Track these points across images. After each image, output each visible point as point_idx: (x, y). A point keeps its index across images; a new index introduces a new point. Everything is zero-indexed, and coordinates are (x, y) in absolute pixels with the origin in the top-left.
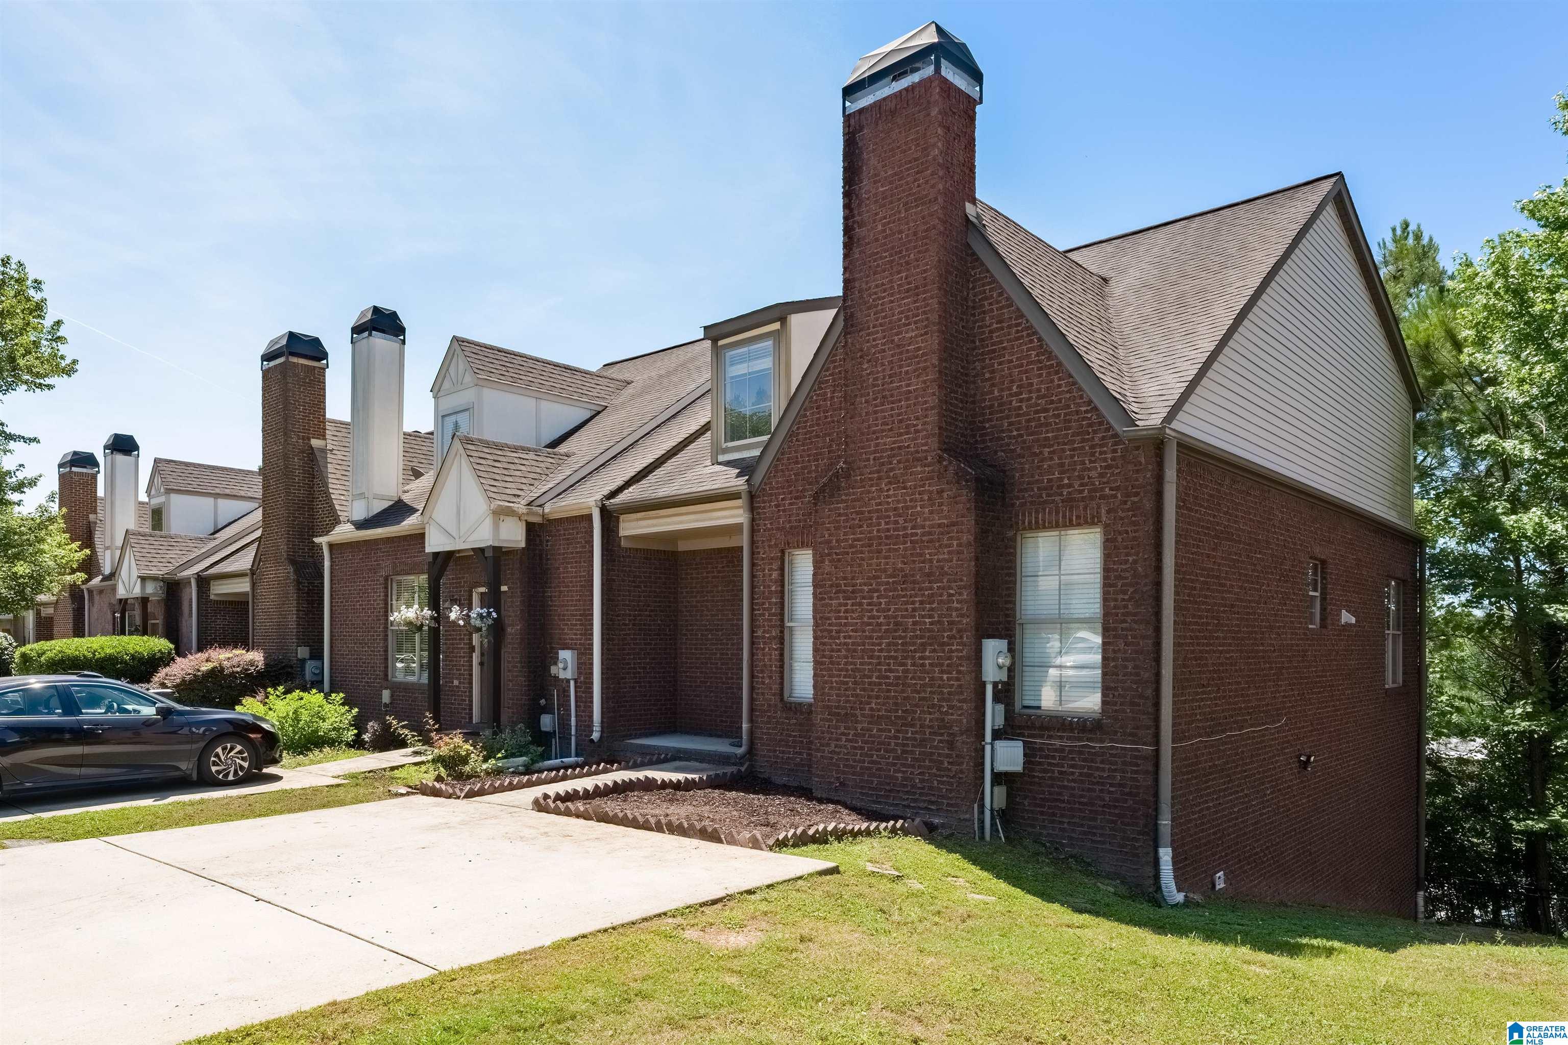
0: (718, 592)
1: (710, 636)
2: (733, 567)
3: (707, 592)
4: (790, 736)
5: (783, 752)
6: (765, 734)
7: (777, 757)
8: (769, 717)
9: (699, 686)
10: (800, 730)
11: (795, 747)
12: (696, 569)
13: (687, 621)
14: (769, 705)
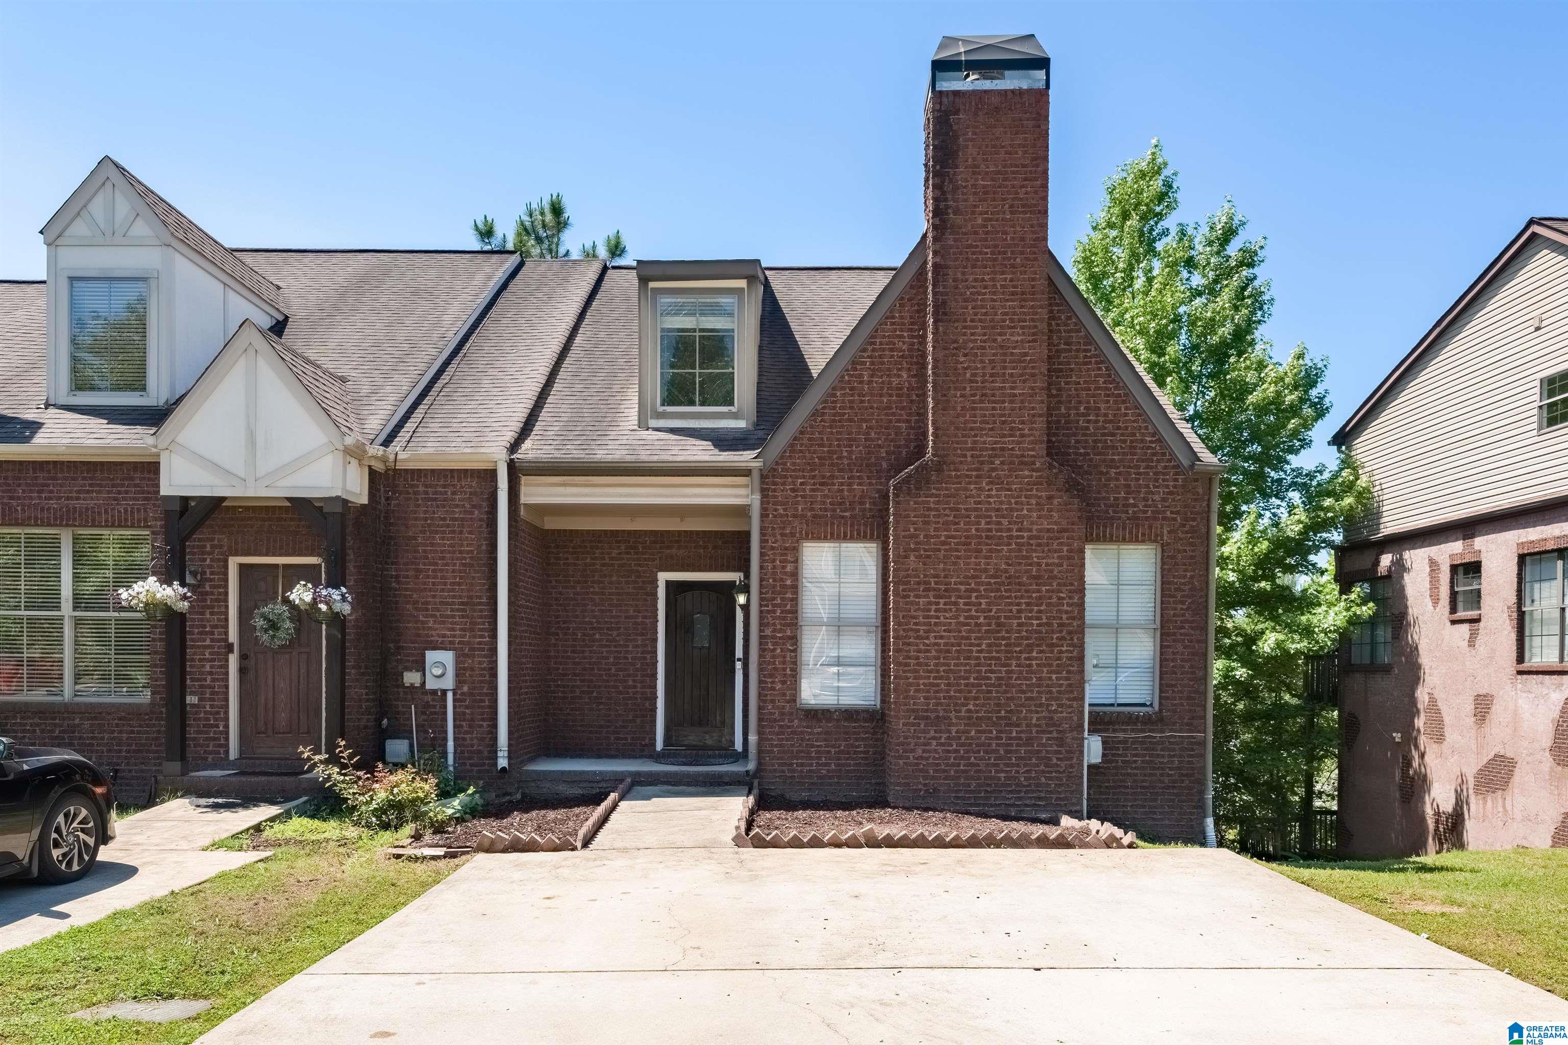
0: (611, 583)
1: (597, 636)
2: (637, 553)
3: (593, 582)
4: (813, 746)
5: (802, 765)
6: (776, 746)
7: (794, 771)
8: (781, 727)
9: (580, 698)
10: (825, 740)
11: (819, 758)
12: (574, 553)
13: (557, 617)
14: (783, 714)
